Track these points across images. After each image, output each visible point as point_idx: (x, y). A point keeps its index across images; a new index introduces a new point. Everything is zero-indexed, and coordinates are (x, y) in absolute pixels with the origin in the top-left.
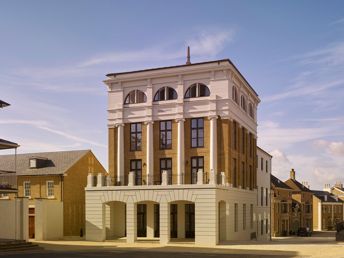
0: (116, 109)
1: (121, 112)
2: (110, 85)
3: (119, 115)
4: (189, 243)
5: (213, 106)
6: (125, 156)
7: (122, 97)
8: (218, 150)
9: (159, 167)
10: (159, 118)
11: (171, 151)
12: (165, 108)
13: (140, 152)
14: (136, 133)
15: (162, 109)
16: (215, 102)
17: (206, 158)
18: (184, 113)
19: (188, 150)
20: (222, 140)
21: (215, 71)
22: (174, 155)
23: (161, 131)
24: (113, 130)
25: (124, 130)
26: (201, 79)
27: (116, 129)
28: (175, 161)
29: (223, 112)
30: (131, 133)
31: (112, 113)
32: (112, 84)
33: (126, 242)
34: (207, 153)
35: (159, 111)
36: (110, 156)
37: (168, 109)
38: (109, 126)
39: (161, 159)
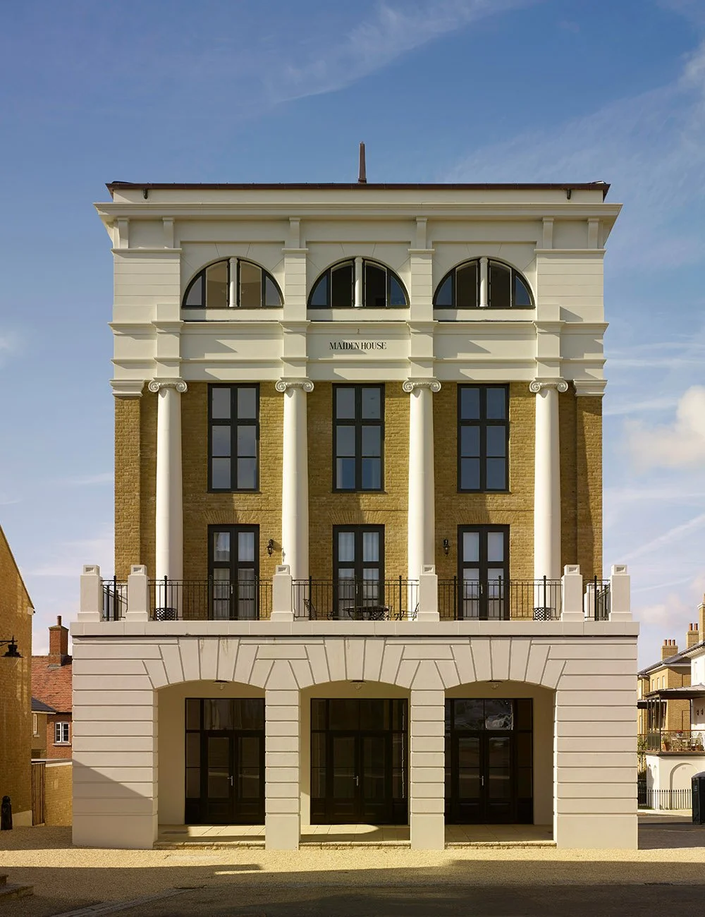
0: (154, 323)
1: (172, 335)
2: (126, 224)
3: (164, 347)
4: (532, 845)
5: (538, 347)
6: (185, 509)
7: (177, 279)
8: (565, 505)
9: (331, 558)
10: (336, 371)
11: (380, 498)
12: (358, 335)
13: (252, 497)
14: (234, 422)
15: (346, 341)
16: (559, 330)
17: (518, 532)
18: (436, 362)
19: (447, 499)
20: (579, 471)
21: (558, 221)
22: (392, 513)
23: (337, 422)
24: (135, 407)
25: (184, 409)
26: (502, 243)
27: (147, 401)
28: (395, 536)
29: (587, 371)
30: (212, 422)
31: (130, 339)
32: (133, 221)
33: (263, 846)
34: (521, 514)
35: (333, 346)
36: (121, 506)
37: (371, 341)
38: (116, 387)
39: (338, 529)
